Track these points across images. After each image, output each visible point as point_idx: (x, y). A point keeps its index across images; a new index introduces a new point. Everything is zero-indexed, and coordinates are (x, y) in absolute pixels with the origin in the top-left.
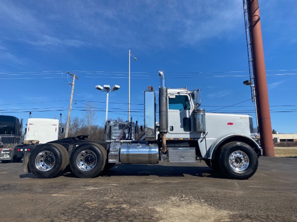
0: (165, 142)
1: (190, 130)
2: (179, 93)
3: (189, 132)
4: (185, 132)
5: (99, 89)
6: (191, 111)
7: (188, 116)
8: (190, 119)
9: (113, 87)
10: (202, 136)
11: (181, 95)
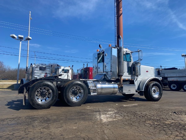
0: (122, 81)
1: (131, 74)
2: (126, 51)
3: (130, 76)
4: (129, 75)
5: (13, 37)
6: (132, 63)
7: (130, 66)
8: (131, 67)
9: (26, 38)
10: (136, 78)
11: (127, 52)
